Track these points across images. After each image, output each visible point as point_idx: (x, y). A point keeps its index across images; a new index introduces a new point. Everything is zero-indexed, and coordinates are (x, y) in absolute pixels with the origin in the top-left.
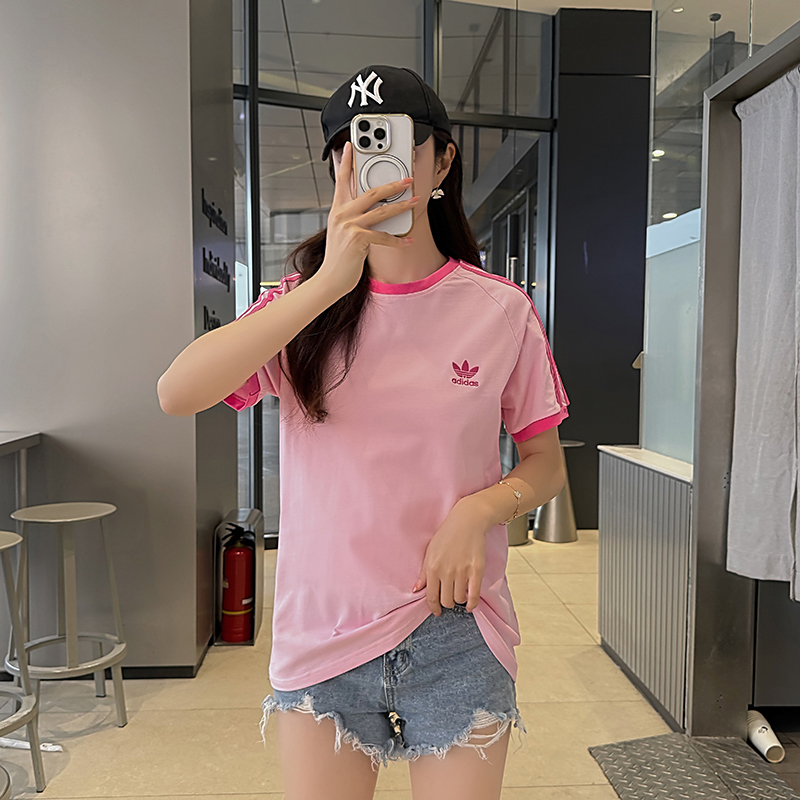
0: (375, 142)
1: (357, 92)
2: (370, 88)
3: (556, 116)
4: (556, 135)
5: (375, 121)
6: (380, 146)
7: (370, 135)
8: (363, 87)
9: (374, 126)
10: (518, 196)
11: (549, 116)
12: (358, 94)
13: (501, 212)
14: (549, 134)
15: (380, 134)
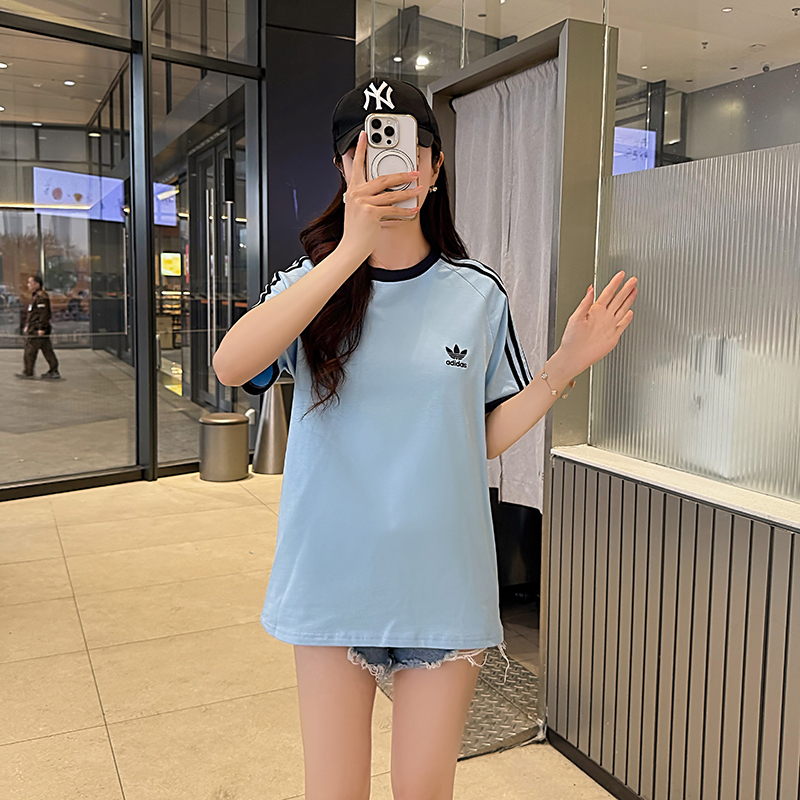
0: (384, 138)
1: (371, 97)
2: (383, 95)
3: (264, 65)
4: (264, 83)
5: (386, 120)
6: (389, 142)
7: (381, 132)
8: (377, 94)
9: (384, 125)
10: (218, 134)
11: (256, 64)
12: (373, 100)
13: (198, 147)
14: (256, 81)
15: (390, 131)
